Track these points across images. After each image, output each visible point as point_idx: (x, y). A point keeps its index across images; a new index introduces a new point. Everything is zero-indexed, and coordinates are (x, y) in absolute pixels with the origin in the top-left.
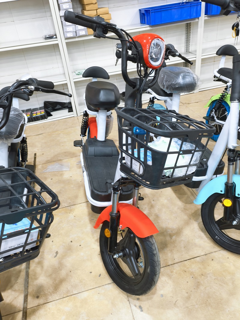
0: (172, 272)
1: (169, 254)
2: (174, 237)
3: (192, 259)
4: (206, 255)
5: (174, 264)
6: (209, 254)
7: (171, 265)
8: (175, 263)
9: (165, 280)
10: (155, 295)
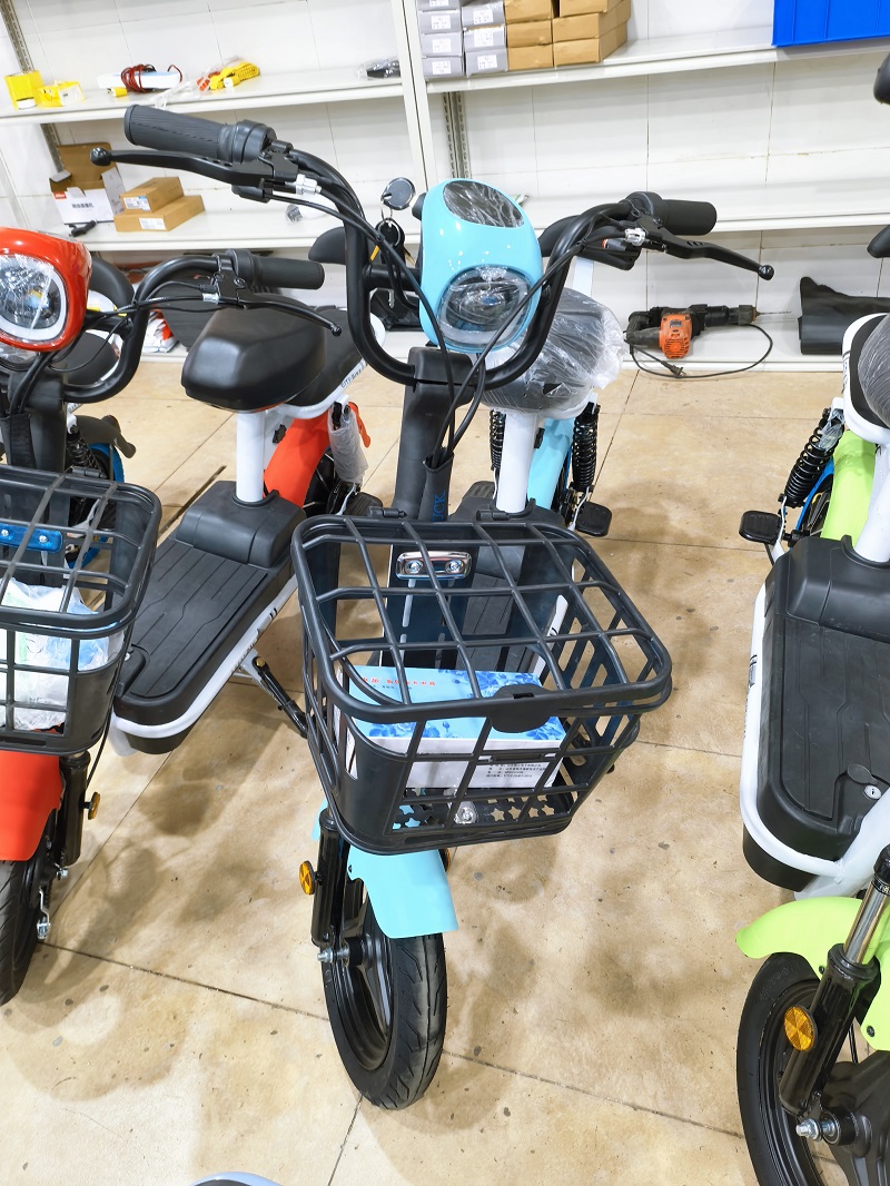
0: (145, 997)
1: (196, 944)
2: (260, 902)
3: (229, 996)
4: (275, 1006)
5: (175, 978)
6: (288, 1009)
7: (167, 976)
8: (180, 977)
9: (108, 1009)
10: (48, 1029)
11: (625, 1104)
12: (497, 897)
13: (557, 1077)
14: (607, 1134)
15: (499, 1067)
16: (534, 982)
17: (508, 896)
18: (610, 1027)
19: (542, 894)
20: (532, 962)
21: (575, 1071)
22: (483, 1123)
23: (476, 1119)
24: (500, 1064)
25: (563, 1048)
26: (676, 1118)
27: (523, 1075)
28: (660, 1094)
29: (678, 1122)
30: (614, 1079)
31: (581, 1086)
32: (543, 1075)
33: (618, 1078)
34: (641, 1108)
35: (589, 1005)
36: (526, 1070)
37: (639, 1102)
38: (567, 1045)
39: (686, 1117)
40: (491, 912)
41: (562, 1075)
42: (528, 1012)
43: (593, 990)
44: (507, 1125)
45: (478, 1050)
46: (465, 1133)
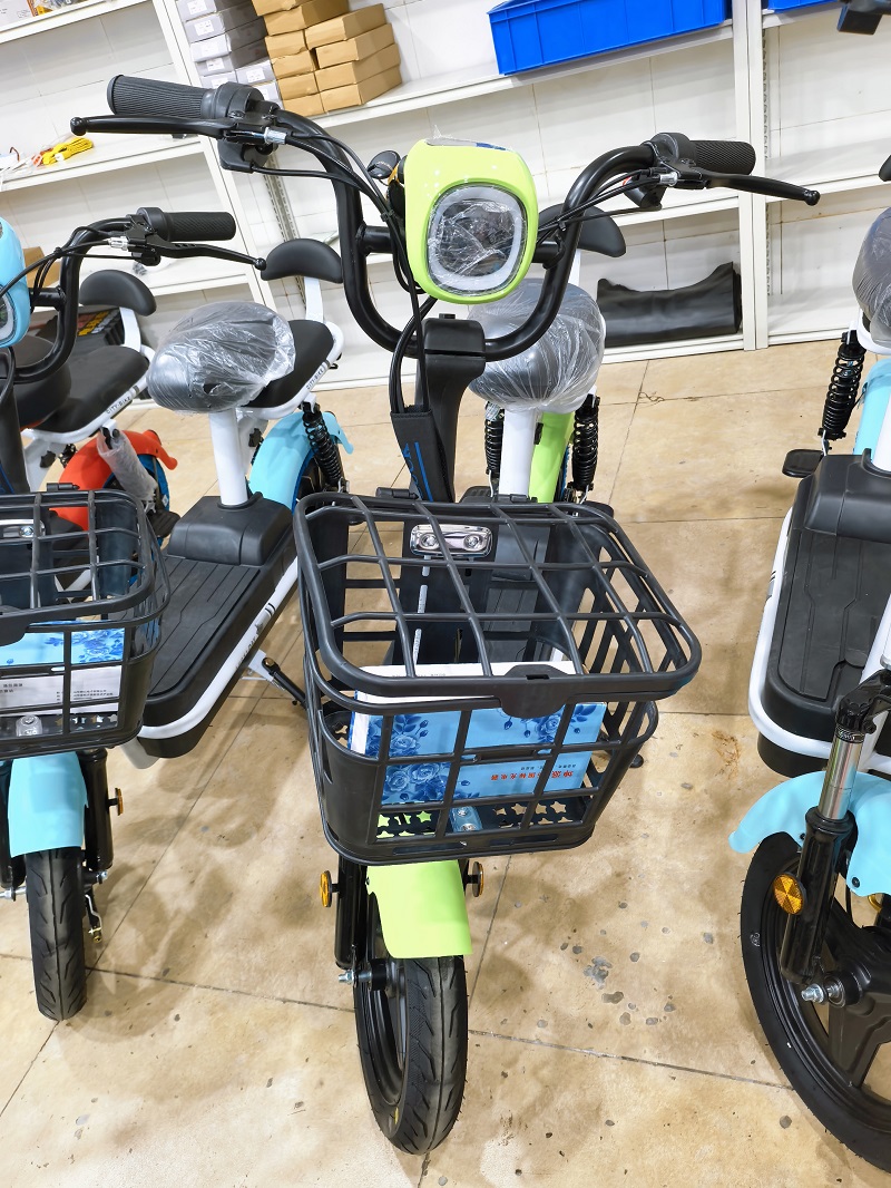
11: (277, 999)
12: (216, 845)
13: (227, 984)
14: (256, 1025)
15: (181, 983)
16: (229, 911)
17: (225, 843)
18: (282, 940)
19: (254, 838)
20: (231, 895)
21: (243, 978)
22: (155, 1029)
23: (150, 1027)
24: (183, 981)
25: (238, 961)
26: (316, 1005)
27: (200, 986)
28: (308, 988)
29: (317, 1008)
30: (273, 981)
31: (245, 990)
32: (216, 985)
33: (277, 980)
34: (289, 1001)
35: (270, 923)
36: (202, 983)
37: (289, 996)
38: (242, 958)
39: (324, 1003)
40: (208, 857)
41: (231, 982)
42: (218, 935)
43: (276, 911)
44: (175, 1028)
45: (166, 971)
46: (137, 1039)
